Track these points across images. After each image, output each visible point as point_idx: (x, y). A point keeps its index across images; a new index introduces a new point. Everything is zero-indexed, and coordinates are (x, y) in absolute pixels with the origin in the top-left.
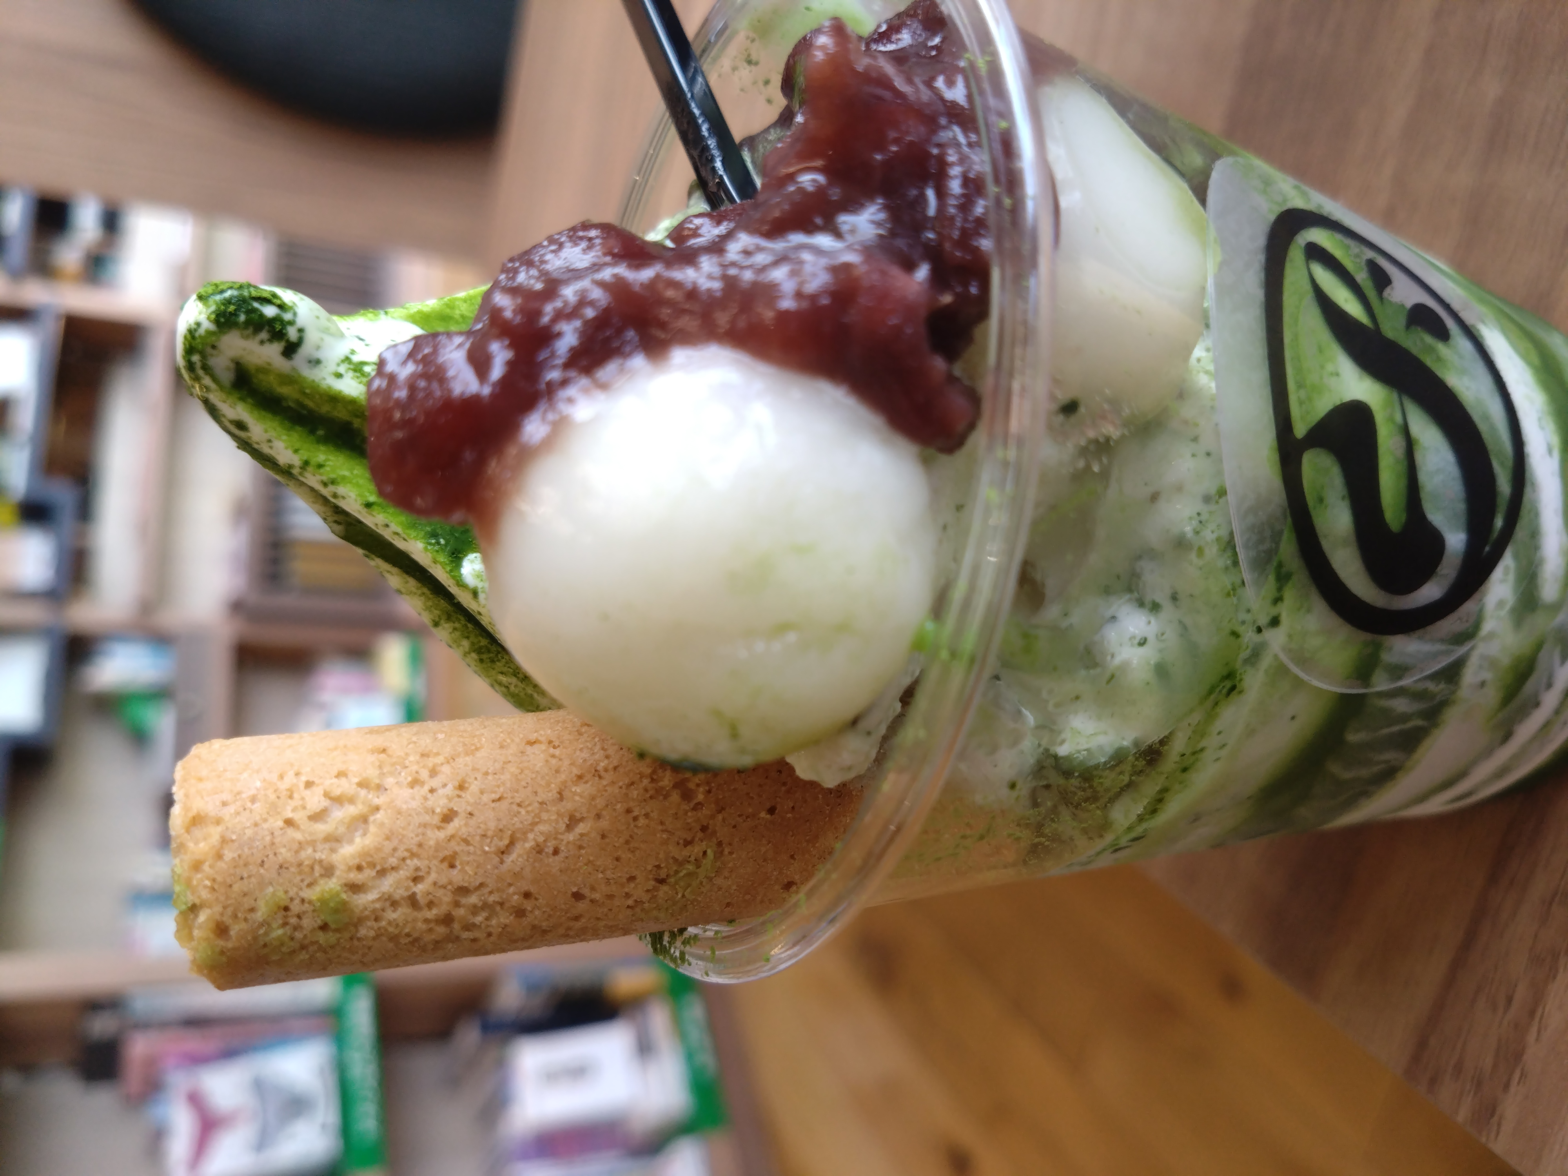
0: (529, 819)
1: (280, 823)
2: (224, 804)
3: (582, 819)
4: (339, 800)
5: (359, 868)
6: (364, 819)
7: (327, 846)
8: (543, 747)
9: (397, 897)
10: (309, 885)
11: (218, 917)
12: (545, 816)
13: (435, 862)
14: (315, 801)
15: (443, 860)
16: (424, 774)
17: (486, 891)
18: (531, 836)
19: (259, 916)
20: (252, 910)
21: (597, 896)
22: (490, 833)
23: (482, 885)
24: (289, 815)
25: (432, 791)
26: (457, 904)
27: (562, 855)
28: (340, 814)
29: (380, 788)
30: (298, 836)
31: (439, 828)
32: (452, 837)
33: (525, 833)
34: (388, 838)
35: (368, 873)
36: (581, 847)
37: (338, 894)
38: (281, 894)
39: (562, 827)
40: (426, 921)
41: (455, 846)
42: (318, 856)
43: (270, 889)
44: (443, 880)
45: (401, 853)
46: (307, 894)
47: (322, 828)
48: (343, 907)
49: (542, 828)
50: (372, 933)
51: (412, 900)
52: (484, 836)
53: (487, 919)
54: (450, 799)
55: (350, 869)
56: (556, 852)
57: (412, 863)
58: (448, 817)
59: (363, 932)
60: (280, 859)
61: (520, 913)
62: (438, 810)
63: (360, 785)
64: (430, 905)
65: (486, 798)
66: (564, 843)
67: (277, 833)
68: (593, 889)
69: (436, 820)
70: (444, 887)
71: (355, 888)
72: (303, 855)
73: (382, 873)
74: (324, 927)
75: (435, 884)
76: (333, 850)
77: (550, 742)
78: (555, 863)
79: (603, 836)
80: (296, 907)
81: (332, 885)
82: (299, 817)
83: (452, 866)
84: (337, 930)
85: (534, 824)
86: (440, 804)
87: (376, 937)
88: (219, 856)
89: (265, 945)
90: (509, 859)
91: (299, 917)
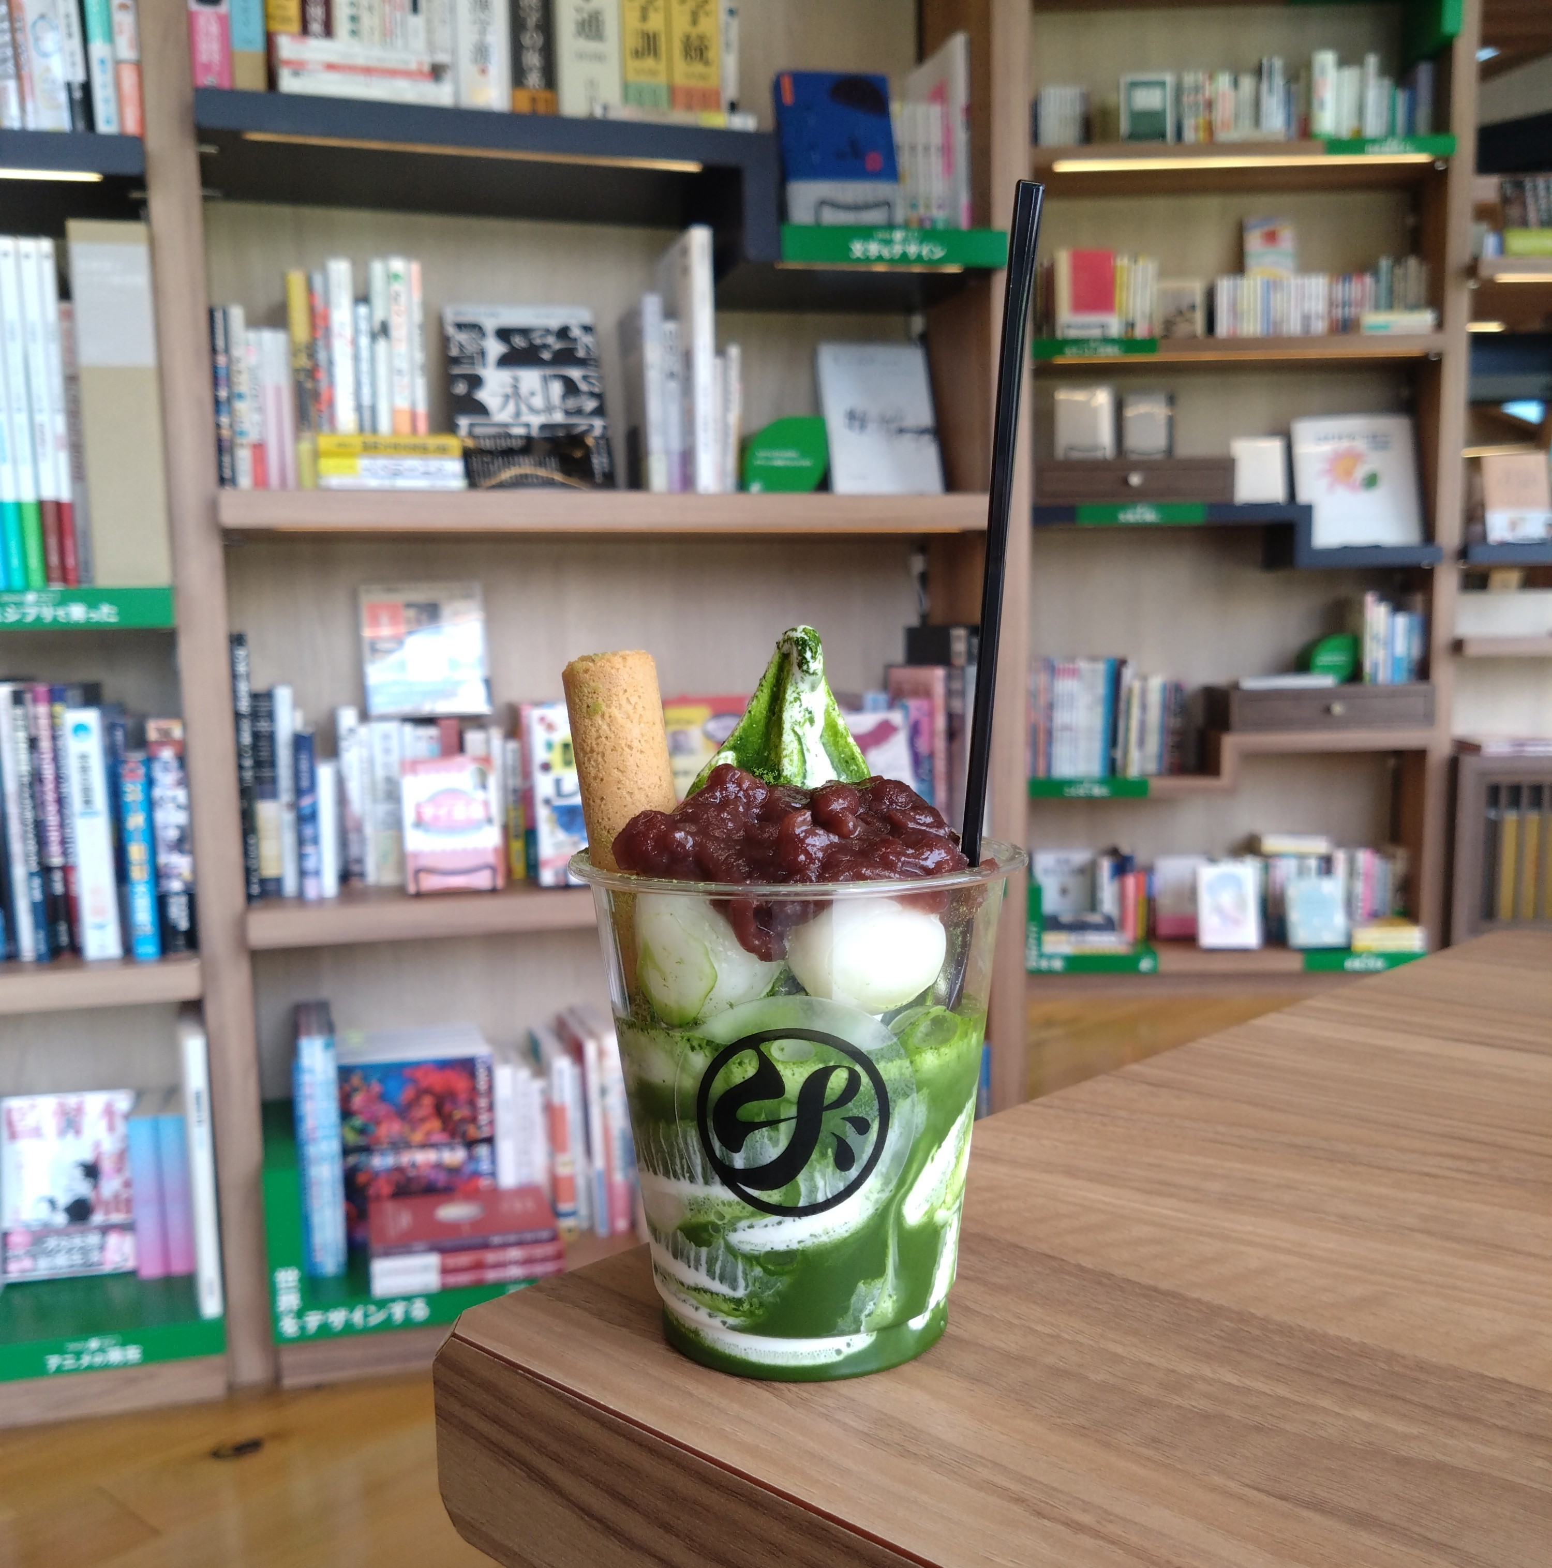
0: (631, 777)
1: (625, 688)
2: (631, 668)
3: (631, 798)
4: (635, 708)
5: (610, 717)
6: (628, 717)
7: (618, 705)
8: (659, 783)
9: (600, 731)
10: (603, 700)
11: (591, 669)
12: (632, 783)
13: (613, 744)
14: (634, 700)
15: (614, 747)
16: (646, 738)
17: (603, 763)
18: (624, 778)
19: (592, 683)
20: (594, 681)
21: (602, 806)
22: (625, 763)
23: (605, 762)
24: (628, 691)
25: (640, 741)
26: (598, 754)
27: (618, 791)
28: (629, 708)
29: (640, 723)
30: (621, 694)
31: (626, 744)
32: (623, 749)
33: (625, 776)
34: (621, 726)
35: (608, 720)
36: (621, 798)
37: (600, 711)
38: (600, 690)
39: (629, 790)
40: (591, 743)
41: (620, 750)
42: (614, 702)
43: (601, 687)
44: (607, 748)
45: (616, 730)
46: (600, 699)
47: (624, 702)
48: (595, 712)
49: (627, 781)
50: (586, 724)
51: (599, 737)
52: (623, 761)
53: (593, 766)
54: (637, 747)
55: (610, 713)
56: (619, 789)
57: (612, 735)
58: (630, 747)
59: (587, 720)
60: (612, 689)
61: (595, 778)
62: (632, 743)
63: (641, 715)
64: (598, 744)
65: (638, 761)
66: (623, 791)
67: (622, 687)
68: (605, 805)
69: (629, 743)
70: (604, 748)
71: (603, 716)
72: (614, 696)
73: (609, 725)
74: (588, 706)
75: (606, 744)
76: (616, 707)
77: (661, 786)
78: (615, 789)
79: (625, 806)
80: (595, 696)
81: (604, 708)
82: (627, 694)
83: (612, 750)
84: (587, 712)
85: (629, 779)
86: (635, 744)
87: (585, 726)
88: (612, 668)
89: (581, 687)
90: (616, 771)
91: (592, 697)
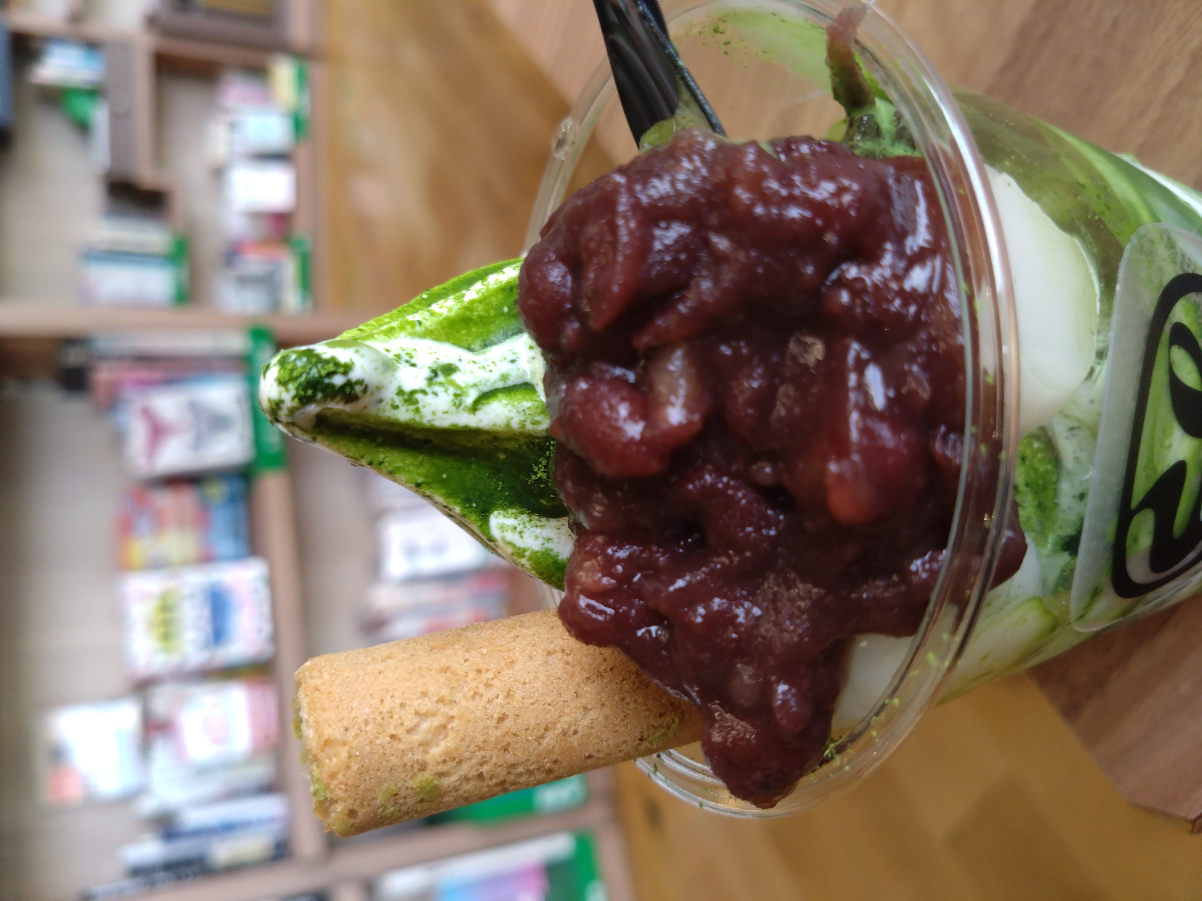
0: (558, 714)
1: (388, 739)
2: (346, 729)
3: (592, 709)
4: (425, 716)
5: (445, 762)
6: (444, 727)
7: (421, 749)
8: (559, 656)
9: (470, 776)
10: (411, 778)
11: (351, 807)
12: (567, 711)
13: (496, 750)
14: (409, 718)
15: (500, 749)
16: (482, 689)
17: (528, 763)
18: (559, 726)
19: (378, 802)
20: (373, 799)
21: (601, 755)
22: (531, 727)
23: (526, 761)
24: (394, 732)
25: (489, 701)
26: (509, 774)
27: (579, 734)
28: (427, 726)
29: (453, 702)
30: (401, 746)
31: (496, 728)
32: (506, 733)
33: (555, 724)
34: (462, 740)
35: (451, 764)
36: (592, 728)
37: (431, 781)
38: (392, 787)
39: (579, 716)
40: (488, 786)
41: (508, 739)
42: (416, 757)
43: (386, 785)
44: (501, 762)
45: (472, 748)
46: (411, 783)
47: (417, 737)
48: (434, 788)
50: (452, 799)
51: (480, 776)
52: (527, 730)
53: (529, 777)
54: (502, 706)
55: (438, 763)
56: (575, 732)
57: (479, 754)
58: (502, 719)
59: (446, 799)
60: (391, 764)
61: (550, 772)
62: (495, 715)
63: (439, 701)
64: (491, 776)
65: (526, 703)
66: (581, 726)
67: (387, 746)
68: (599, 751)
69: (494, 723)
70: (501, 765)
71: (441, 775)
72: (406, 759)
73: (460, 762)
74: (422, 801)
75: (495, 764)
76: (426, 752)
77: (563, 651)
78: (575, 740)
79: (606, 719)
80: (403, 793)
81: (427, 775)
82: (401, 732)
83: (507, 752)
84: (429, 800)
85: (560, 717)
86: (495, 710)
87: (455, 800)
88: (348, 767)
89: (381, 816)
90: (544, 742)
91: (405, 798)
